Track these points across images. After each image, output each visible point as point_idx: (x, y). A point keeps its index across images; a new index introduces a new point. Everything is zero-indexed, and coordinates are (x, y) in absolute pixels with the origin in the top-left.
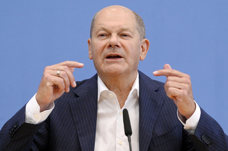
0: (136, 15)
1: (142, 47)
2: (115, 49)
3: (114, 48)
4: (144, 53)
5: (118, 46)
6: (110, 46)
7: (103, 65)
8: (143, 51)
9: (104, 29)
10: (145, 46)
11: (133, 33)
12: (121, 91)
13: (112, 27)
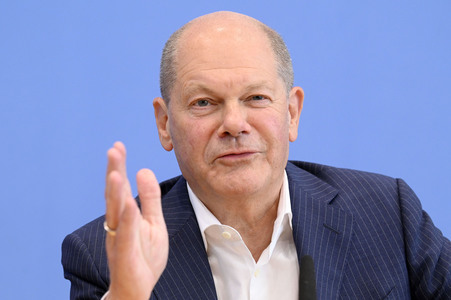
0: (271, 35)
1: (290, 108)
2: (241, 141)
3: (236, 137)
4: (294, 121)
5: (244, 132)
6: (226, 134)
8: (293, 117)
10: (294, 103)
11: (274, 90)
12: (251, 227)
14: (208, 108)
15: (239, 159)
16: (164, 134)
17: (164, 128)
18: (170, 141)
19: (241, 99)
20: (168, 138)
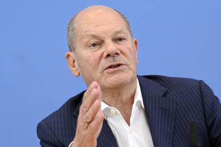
3: (113, 57)
5: (117, 54)
6: (108, 55)
7: (103, 78)
9: (94, 36)
12: (124, 106)
13: (104, 32)
14: (97, 47)
15: (116, 69)
16: (74, 69)
17: (74, 66)
18: (78, 71)
19: (112, 40)
20: (77, 70)
